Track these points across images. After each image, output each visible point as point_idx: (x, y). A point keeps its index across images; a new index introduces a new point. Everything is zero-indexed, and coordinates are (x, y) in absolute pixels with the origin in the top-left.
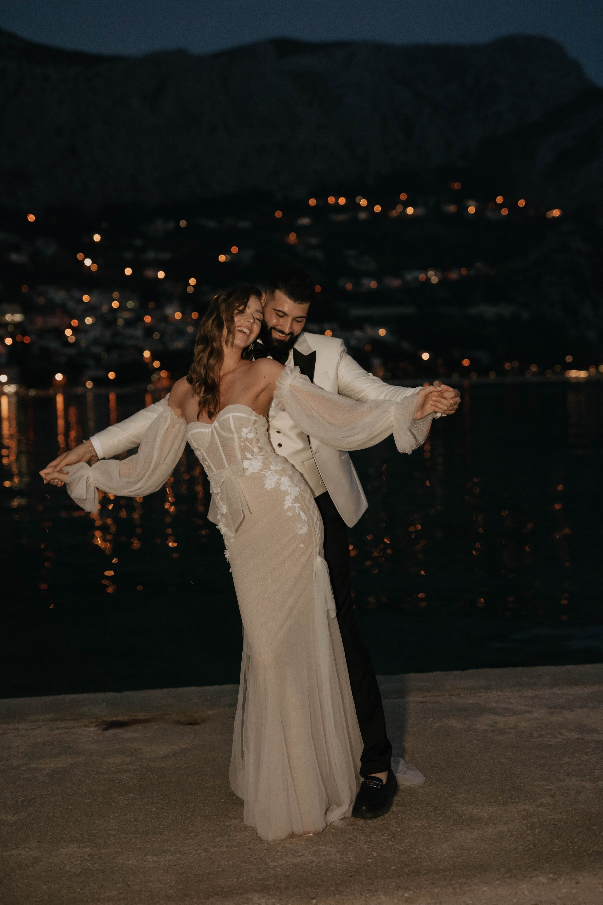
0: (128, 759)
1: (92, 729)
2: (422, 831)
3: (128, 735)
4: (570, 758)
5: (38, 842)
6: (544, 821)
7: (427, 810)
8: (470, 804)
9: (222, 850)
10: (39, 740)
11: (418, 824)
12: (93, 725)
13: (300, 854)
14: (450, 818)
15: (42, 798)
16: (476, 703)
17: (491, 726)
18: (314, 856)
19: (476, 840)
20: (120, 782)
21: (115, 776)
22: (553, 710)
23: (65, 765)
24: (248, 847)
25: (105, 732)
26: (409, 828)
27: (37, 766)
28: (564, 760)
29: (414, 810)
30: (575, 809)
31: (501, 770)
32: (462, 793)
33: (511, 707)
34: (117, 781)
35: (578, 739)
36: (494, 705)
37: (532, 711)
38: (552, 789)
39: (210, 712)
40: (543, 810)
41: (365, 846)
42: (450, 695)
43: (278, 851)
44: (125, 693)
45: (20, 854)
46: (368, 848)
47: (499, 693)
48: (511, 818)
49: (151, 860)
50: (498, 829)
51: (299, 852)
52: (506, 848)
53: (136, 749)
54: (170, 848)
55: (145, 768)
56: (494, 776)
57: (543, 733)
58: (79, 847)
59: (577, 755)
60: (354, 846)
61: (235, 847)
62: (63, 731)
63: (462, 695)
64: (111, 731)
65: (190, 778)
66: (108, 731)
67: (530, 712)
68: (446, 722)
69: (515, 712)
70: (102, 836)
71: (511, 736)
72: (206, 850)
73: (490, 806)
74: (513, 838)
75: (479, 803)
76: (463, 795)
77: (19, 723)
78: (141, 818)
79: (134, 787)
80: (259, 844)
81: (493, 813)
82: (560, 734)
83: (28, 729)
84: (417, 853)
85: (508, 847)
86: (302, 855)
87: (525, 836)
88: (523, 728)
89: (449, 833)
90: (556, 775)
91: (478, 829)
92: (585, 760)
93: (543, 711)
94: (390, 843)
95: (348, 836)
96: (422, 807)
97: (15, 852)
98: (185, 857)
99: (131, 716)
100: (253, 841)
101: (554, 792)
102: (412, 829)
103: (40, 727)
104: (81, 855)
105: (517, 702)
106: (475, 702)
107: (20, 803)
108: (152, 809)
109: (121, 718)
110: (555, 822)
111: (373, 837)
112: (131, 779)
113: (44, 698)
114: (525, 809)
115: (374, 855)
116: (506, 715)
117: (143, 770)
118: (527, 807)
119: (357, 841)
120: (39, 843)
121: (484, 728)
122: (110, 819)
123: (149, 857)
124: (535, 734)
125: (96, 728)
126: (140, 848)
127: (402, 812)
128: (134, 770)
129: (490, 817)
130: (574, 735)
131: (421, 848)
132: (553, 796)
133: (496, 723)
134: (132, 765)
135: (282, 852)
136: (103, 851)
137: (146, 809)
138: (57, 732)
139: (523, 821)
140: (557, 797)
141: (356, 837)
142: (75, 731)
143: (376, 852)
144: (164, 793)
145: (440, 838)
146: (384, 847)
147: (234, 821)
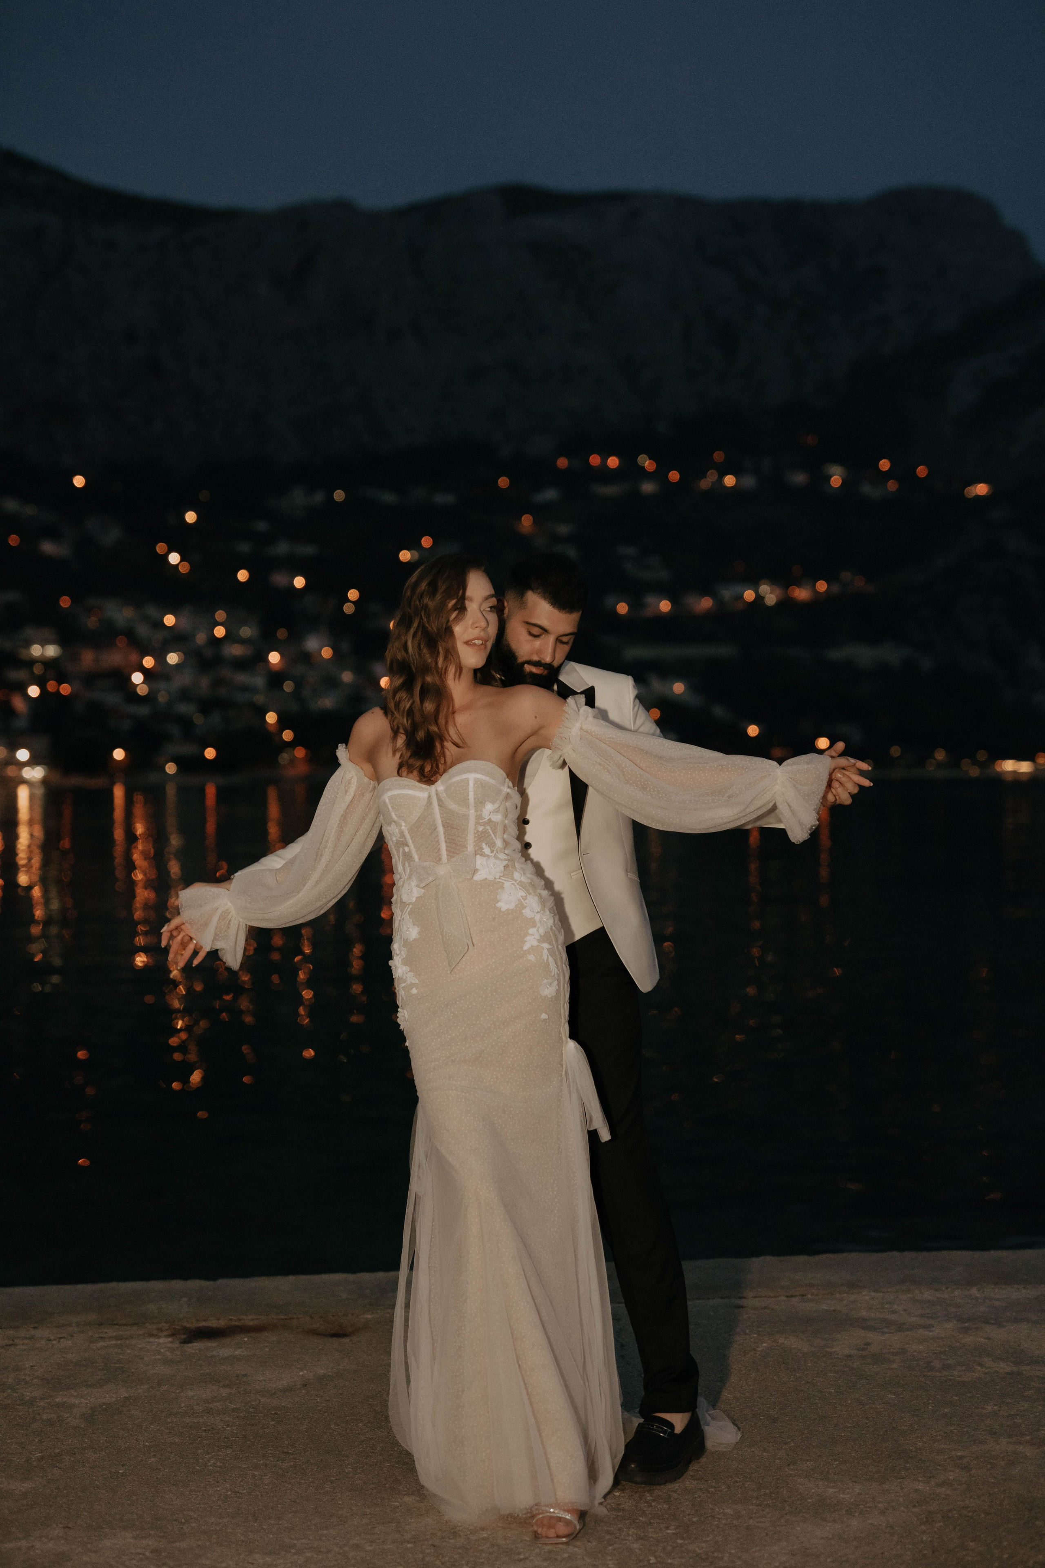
0: (225, 1392)
1: (161, 1340)
2: (735, 1522)
3: (224, 1352)
4: (995, 1405)
5: (64, 1528)
6: (950, 1511)
7: (745, 1487)
8: (822, 1479)
9: (385, 1547)
10: (70, 1356)
11: (729, 1511)
12: (166, 1333)
13: (522, 1557)
14: (785, 1501)
15: (72, 1454)
16: (834, 1311)
17: (859, 1349)
18: (545, 1560)
19: (830, 1539)
20: (209, 1430)
21: (201, 1420)
22: (967, 1324)
23: (114, 1400)
24: (430, 1543)
25: (186, 1345)
26: (714, 1517)
27: (65, 1400)
28: (986, 1409)
29: (723, 1487)
30: (1004, 1491)
31: (876, 1423)
32: (807, 1460)
33: (893, 1317)
34: (204, 1429)
35: (1011, 1373)
36: (864, 1313)
37: (931, 1326)
38: (965, 1457)
39: (369, 1316)
40: (948, 1492)
41: (635, 1546)
42: (787, 1297)
43: (482, 1551)
44: (221, 1281)
45: (33, 1546)
46: (640, 1549)
47: (873, 1294)
48: (893, 1504)
49: (261, 1561)
50: (870, 1521)
51: (519, 1554)
52: (882, 1553)
53: (238, 1376)
54: (295, 1542)
55: (253, 1408)
56: (863, 1432)
57: (951, 1362)
58: (135, 1538)
59: (1009, 1400)
60: (616, 1546)
61: (408, 1542)
62: (113, 1342)
63: (809, 1296)
64: (195, 1344)
65: (332, 1426)
66: (190, 1345)
67: (927, 1327)
68: (781, 1341)
69: (900, 1327)
70: (175, 1520)
71: (894, 1366)
72: (357, 1547)
73: (856, 1482)
74: (895, 1538)
75: (836, 1477)
76: (808, 1463)
77: (35, 1328)
78: (245, 1491)
79: (234, 1439)
80: (450, 1539)
81: (861, 1494)
82: (980, 1365)
83: (52, 1338)
84: (726, 1558)
85: (886, 1553)
86: (526, 1558)
87: (917, 1534)
88: (915, 1354)
89: (784, 1527)
90: (973, 1433)
91: (834, 1521)
92: (1022, 1408)
93: (950, 1325)
94: (679, 1541)
95: (605, 1528)
96: (736, 1482)
97: (23, 1543)
98: (320, 1557)
99: (231, 1320)
100: (439, 1534)
101: (968, 1462)
102: (718, 1518)
103: (72, 1336)
104: (139, 1551)
105: (905, 1310)
106: (833, 1308)
107: (34, 1461)
108: (265, 1476)
109: (212, 1323)
110: (969, 1512)
111: (651, 1530)
112: (228, 1426)
113: (80, 1287)
114: (917, 1489)
115: (651, 1562)
116: (886, 1330)
117: (250, 1410)
118: (921, 1487)
119: (622, 1536)
120: (67, 1530)
121: (847, 1351)
122: (191, 1491)
123: (257, 1556)
124: (937, 1364)
125: (170, 1339)
126: (243, 1541)
127: (701, 1489)
128: (234, 1410)
129: (855, 1501)
130: (1005, 1367)
131: (733, 1551)
132: (967, 1468)
133: (868, 1344)
134: (230, 1402)
135: (490, 1553)
136: (177, 1544)
137: (254, 1476)
138: (101, 1344)
139: (914, 1510)
140: (974, 1471)
141: (620, 1529)
142: (134, 1342)
143: (656, 1558)
144: (286, 1450)
145: (767, 1535)
146: (669, 1548)
147: (407, 1499)
